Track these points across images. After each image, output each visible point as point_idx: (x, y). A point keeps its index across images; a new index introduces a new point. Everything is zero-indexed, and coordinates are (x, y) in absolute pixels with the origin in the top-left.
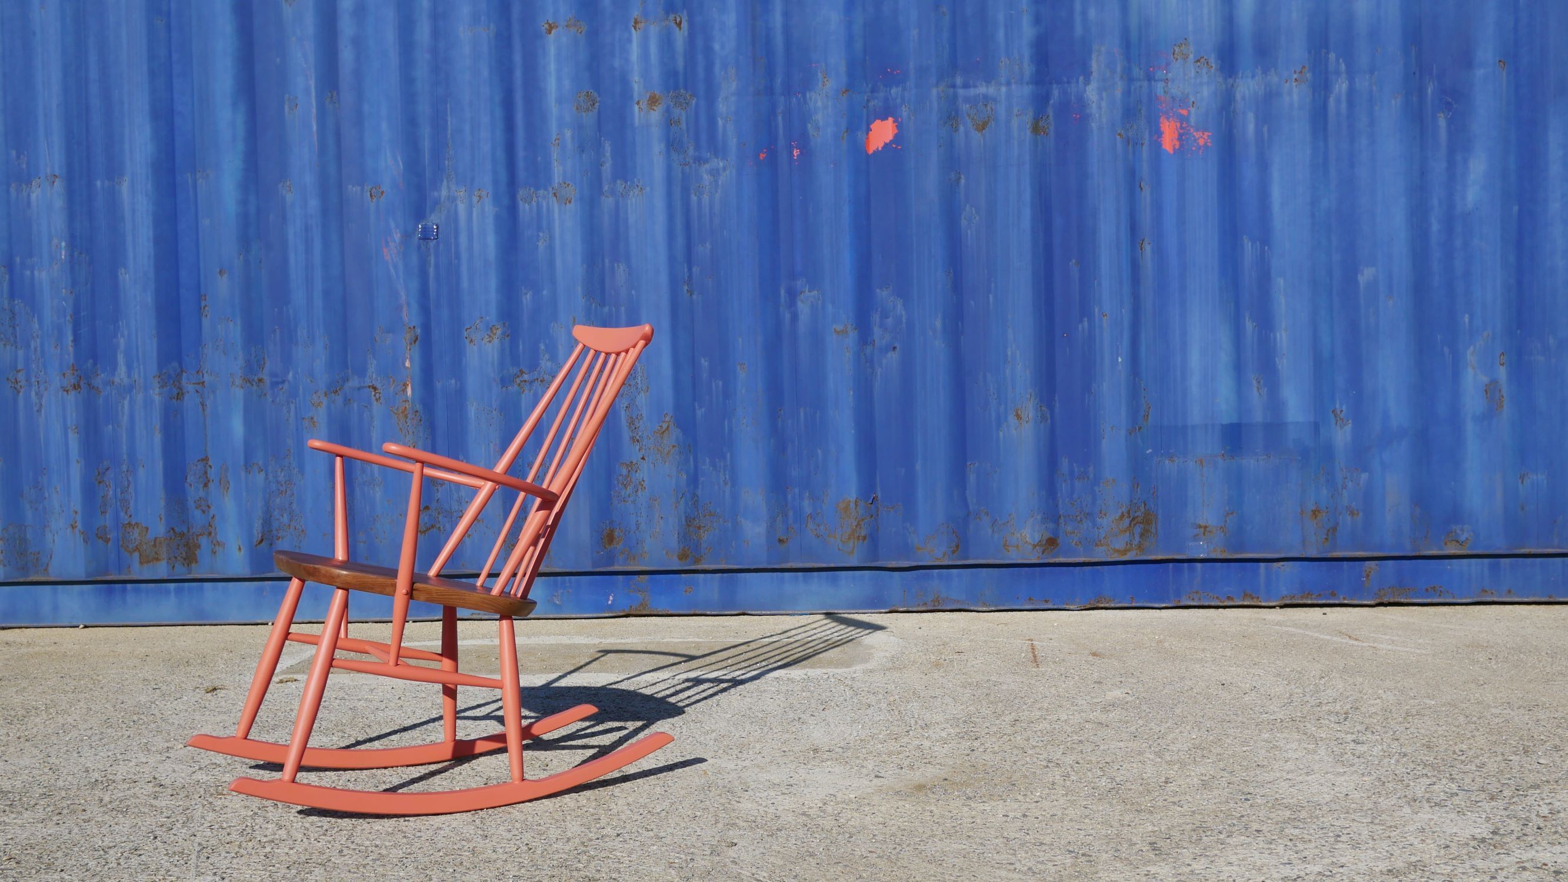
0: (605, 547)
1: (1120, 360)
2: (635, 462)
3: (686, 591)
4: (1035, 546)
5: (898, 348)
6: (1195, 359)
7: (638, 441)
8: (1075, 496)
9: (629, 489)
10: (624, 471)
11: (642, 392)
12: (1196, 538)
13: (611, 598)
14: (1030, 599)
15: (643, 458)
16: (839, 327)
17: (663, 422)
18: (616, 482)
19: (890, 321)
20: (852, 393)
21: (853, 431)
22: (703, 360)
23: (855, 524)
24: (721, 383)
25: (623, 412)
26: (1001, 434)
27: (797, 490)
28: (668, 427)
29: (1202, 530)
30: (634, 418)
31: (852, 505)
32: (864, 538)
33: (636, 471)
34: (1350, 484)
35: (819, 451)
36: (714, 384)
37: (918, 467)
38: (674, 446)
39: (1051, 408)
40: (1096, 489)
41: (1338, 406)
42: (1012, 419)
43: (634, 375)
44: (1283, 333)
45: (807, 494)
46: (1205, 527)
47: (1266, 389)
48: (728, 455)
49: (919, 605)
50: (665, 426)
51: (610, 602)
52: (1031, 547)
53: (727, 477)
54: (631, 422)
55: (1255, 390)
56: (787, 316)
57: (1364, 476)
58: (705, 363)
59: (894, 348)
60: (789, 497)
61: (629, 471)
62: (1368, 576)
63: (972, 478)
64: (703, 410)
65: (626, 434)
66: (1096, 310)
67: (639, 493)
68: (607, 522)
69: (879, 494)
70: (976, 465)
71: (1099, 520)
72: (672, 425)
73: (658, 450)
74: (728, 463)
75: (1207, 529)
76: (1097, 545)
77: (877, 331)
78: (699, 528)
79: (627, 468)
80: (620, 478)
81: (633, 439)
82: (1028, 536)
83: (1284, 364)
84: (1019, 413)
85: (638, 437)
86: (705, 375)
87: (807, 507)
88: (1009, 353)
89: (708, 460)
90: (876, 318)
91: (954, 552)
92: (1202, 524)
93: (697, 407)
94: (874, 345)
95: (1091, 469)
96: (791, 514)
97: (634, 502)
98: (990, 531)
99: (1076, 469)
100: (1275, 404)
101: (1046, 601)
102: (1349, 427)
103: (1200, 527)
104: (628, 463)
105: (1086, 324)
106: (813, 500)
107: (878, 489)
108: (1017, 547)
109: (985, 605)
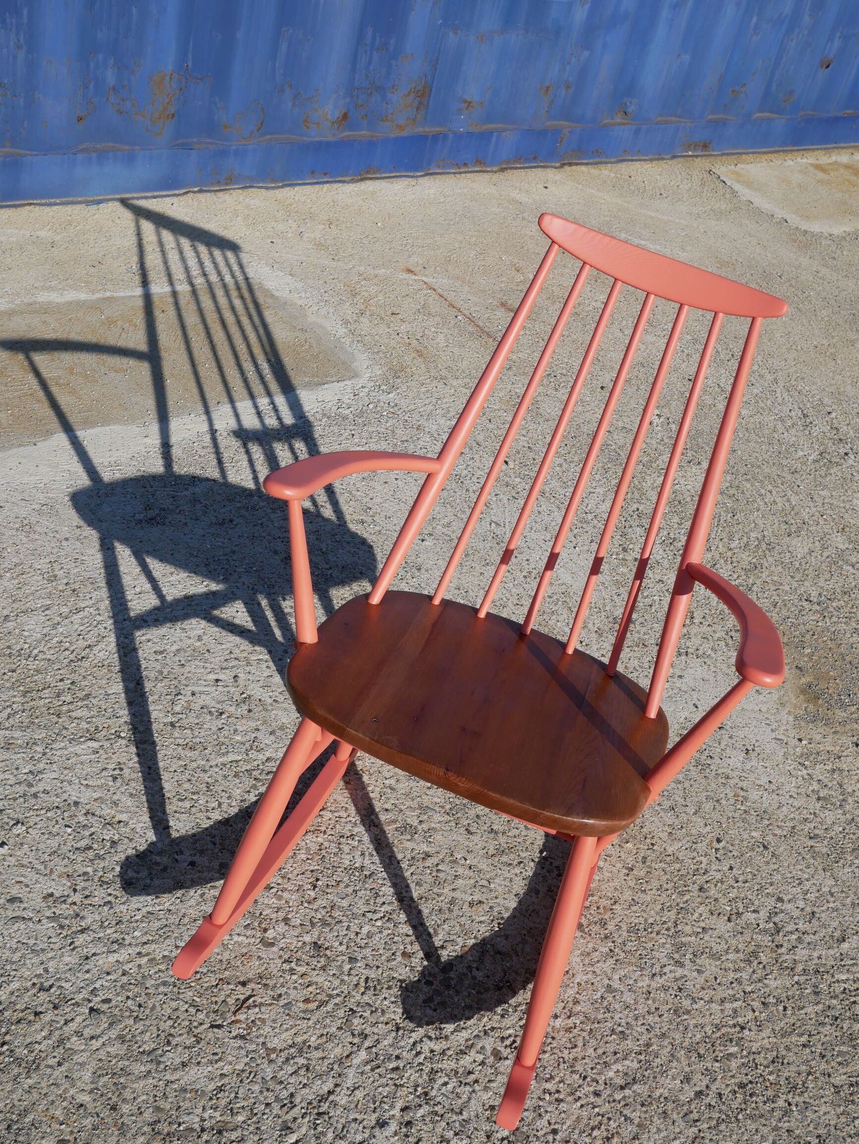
4: (333, 123)
8: (371, 68)
12: (460, 112)
14: (313, 172)
23: (167, 100)
27: (101, 56)
29: (466, 104)
31: (167, 78)
32: (173, 115)
34: (573, 60)
35: (134, 10)
37: (240, 35)
40: (393, 62)
45: (112, 61)
46: (470, 103)
48: (25, 12)
49: (212, 184)
52: (330, 124)
53: (21, 39)
57: (586, 53)
60: (92, 65)
62: (561, 141)
63: (284, 47)
69: (190, 64)
70: (291, 31)
71: (389, 95)
74: (25, 22)
76: (382, 120)
82: (329, 113)
87: (110, 77)
91: (259, 130)
92: (469, 99)
95: (392, 41)
96: (92, 86)
98: (290, 104)
99: (378, 39)
101: (325, 174)
102: (587, 6)
103: (465, 101)
106: (118, 68)
107: (190, 56)
108: (318, 124)
109: (273, 181)
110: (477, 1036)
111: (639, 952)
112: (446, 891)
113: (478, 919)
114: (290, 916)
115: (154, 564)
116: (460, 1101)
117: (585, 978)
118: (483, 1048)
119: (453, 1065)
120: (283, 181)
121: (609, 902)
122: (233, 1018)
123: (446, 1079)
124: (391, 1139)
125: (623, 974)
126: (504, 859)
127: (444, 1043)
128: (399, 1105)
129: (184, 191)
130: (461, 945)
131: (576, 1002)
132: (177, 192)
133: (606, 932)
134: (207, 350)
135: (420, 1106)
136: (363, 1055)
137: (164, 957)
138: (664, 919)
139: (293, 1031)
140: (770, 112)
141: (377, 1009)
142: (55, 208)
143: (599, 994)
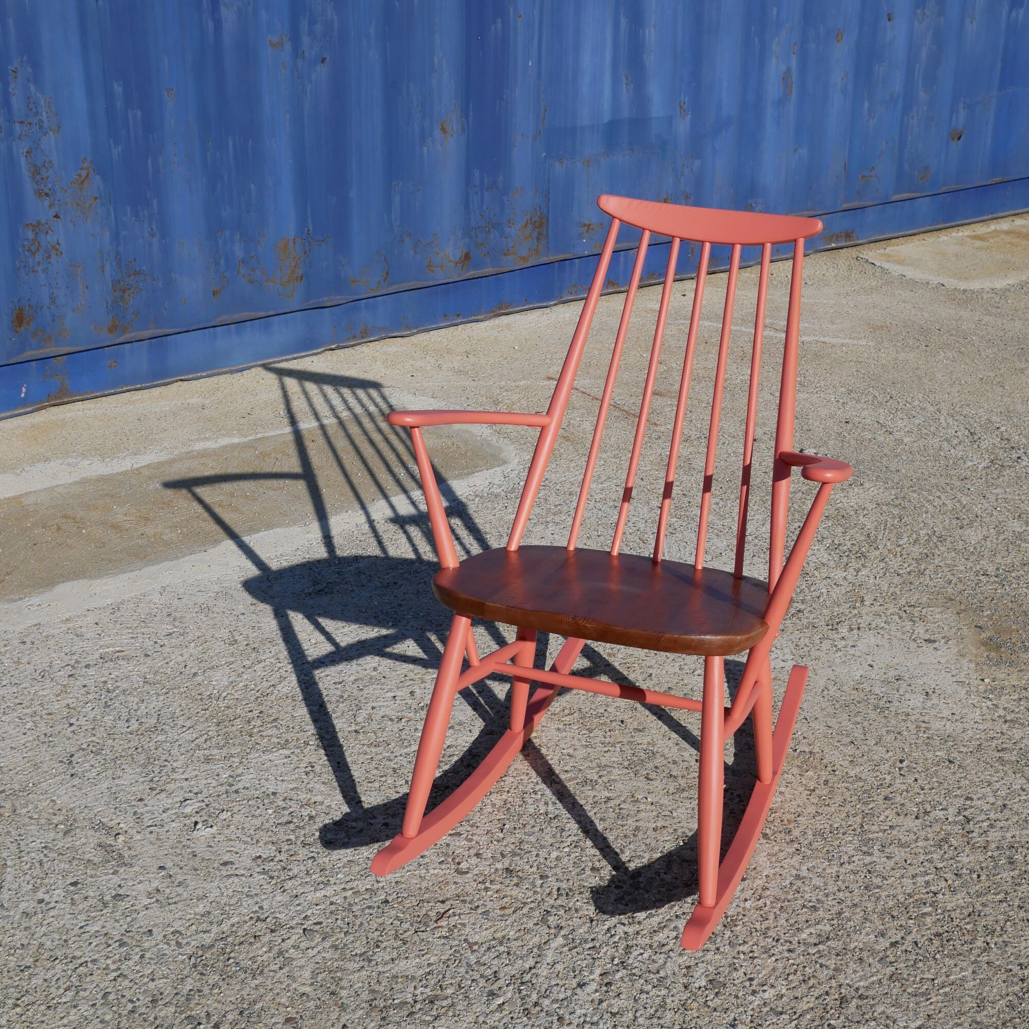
0: (17, 332)
1: (530, 64)
2: (43, 222)
3: (110, 366)
4: (457, 263)
5: (328, 60)
6: (587, 59)
7: (47, 195)
8: (485, 207)
9: (38, 257)
10: (30, 235)
11: (51, 133)
12: (580, 236)
13: (24, 390)
14: (445, 316)
15: (57, 216)
16: (275, 39)
17: (82, 169)
18: (20, 249)
19: (318, 27)
20: (288, 117)
21: (290, 161)
22: (116, 86)
23: (294, 264)
24: (139, 113)
25: (23, 160)
26: (425, 149)
27: (227, 233)
28: (88, 175)
29: (586, 228)
30: (39, 165)
31: (291, 243)
32: (302, 277)
33: (47, 233)
34: (686, 171)
35: (252, 186)
36: (130, 116)
37: (353, 194)
38: (96, 198)
39: (467, 117)
40: (505, 198)
41: (682, 98)
42: (437, 133)
43: (34, 110)
44: (652, 30)
45: (238, 236)
46: (589, 225)
47: (632, 85)
48: (155, 202)
49: (349, 339)
50: (84, 174)
51: (23, 395)
52: (453, 265)
53: (154, 227)
54: (36, 171)
55: (624, 86)
56: (211, 25)
57: (697, 163)
58: (118, 89)
59: (323, 60)
60: (220, 241)
61: (37, 233)
62: (692, 251)
63: (397, 200)
64: (120, 148)
65: (29, 187)
66: (511, 10)
67: (53, 259)
68: (16, 300)
69: (311, 228)
70: (401, 184)
71: (507, 230)
72: (91, 171)
73: (78, 204)
74: (156, 211)
75: (591, 227)
76: (505, 255)
77: (306, 40)
78: (124, 292)
79: (34, 230)
80: (26, 243)
81: (40, 194)
82: (451, 254)
83: (651, 60)
84: (445, 126)
85: (47, 191)
86: (119, 104)
87: (239, 251)
88: (436, 61)
89: (129, 210)
90: (304, 25)
91: (385, 280)
92: (587, 223)
93: (112, 145)
94: (304, 58)
95: (501, 178)
96: (222, 261)
97: (45, 270)
98: (412, 252)
99: (486, 179)
100: (641, 99)
101: (458, 316)
102: (688, 118)
103: (585, 225)
104: (35, 223)
105: (499, 25)
106: (245, 242)
107: (310, 221)
108: (442, 266)
109: (408, 328)
110: (670, 920)
111: (826, 849)
112: (629, 822)
113: (662, 839)
114: (481, 852)
115: (325, 622)
116: (656, 965)
117: (772, 871)
118: (676, 927)
119: (648, 941)
120: (417, 327)
121: (793, 816)
122: (435, 925)
123: (642, 951)
124: (593, 995)
125: (811, 865)
126: (685, 794)
127: (638, 926)
128: (598, 971)
129: (322, 349)
130: (647, 858)
131: (765, 889)
132: (315, 351)
133: (792, 837)
134: (358, 464)
135: (618, 971)
136: (560, 940)
137: (367, 890)
138: (849, 823)
139: (492, 930)
140: (910, 192)
141: (570, 909)
142: (202, 380)
143: (788, 882)
